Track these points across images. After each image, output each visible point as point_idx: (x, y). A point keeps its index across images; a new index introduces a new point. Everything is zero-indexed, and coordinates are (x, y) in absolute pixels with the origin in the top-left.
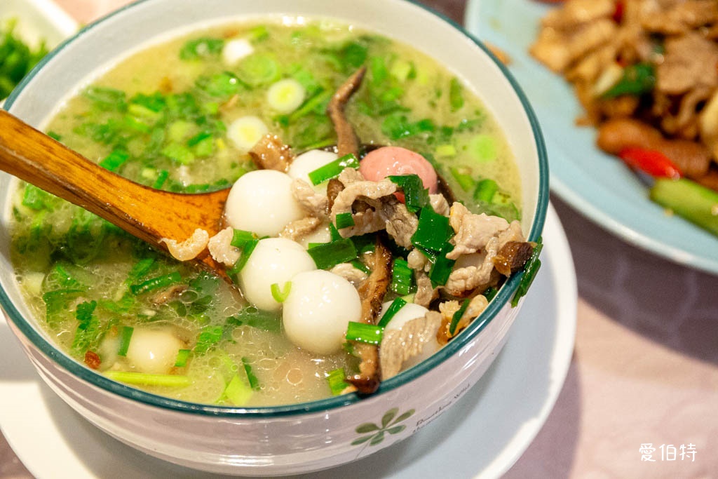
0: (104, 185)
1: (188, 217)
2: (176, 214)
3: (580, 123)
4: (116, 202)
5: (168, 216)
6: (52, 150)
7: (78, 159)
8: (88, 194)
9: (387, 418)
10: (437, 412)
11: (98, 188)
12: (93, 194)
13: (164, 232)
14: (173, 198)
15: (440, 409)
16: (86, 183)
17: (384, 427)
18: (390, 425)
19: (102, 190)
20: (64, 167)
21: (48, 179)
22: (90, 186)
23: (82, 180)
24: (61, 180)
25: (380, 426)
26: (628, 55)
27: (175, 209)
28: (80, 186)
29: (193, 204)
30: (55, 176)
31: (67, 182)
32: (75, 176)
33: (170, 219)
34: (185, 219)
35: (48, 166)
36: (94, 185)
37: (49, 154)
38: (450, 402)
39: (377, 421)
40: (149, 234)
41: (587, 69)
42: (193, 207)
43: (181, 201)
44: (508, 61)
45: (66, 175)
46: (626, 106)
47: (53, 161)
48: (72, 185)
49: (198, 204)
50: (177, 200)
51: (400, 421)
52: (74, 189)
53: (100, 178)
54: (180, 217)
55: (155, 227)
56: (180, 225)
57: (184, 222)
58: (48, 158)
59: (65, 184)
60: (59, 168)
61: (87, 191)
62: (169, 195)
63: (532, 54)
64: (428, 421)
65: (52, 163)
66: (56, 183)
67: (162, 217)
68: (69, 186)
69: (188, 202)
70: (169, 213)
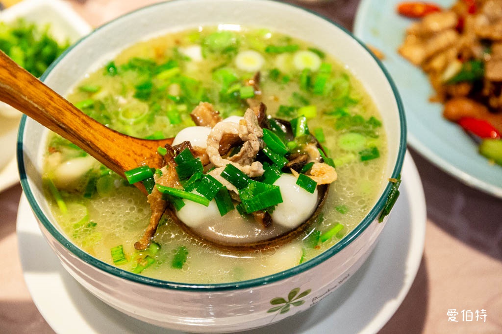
0: (86, 127)
1: (142, 155)
2: (133, 151)
3: (432, 100)
4: (92, 139)
5: (128, 152)
6: (52, 99)
7: (70, 107)
8: (75, 132)
9: (292, 294)
10: (326, 292)
11: (81, 128)
12: (77, 132)
13: (124, 163)
14: (133, 141)
15: (329, 290)
16: (73, 124)
17: (290, 301)
18: (294, 300)
19: (84, 130)
20: (60, 111)
21: (48, 118)
22: (77, 127)
23: (71, 122)
24: (56, 119)
25: (287, 300)
26: (466, 55)
27: (133, 148)
28: (69, 125)
29: (146, 146)
30: (53, 116)
31: (60, 122)
32: (66, 118)
33: (129, 155)
34: (139, 156)
35: (48, 109)
36: (79, 126)
37: (50, 101)
38: (336, 286)
39: (285, 296)
40: (114, 164)
41: (437, 63)
42: (146, 149)
43: (138, 143)
44: (383, 57)
45: (60, 117)
46: (464, 89)
47: (52, 106)
48: (63, 124)
49: (149, 146)
50: (136, 142)
51: (301, 297)
52: (64, 127)
53: (84, 121)
54: (136, 154)
55: (118, 159)
56: (135, 160)
57: (138, 158)
58: (49, 104)
59: (59, 123)
60: (56, 111)
61: (74, 129)
62: (130, 138)
63: (400, 52)
64: (320, 298)
65: (52, 108)
66: (53, 121)
67: (123, 153)
68: (61, 125)
69: (142, 145)
70: (129, 151)
